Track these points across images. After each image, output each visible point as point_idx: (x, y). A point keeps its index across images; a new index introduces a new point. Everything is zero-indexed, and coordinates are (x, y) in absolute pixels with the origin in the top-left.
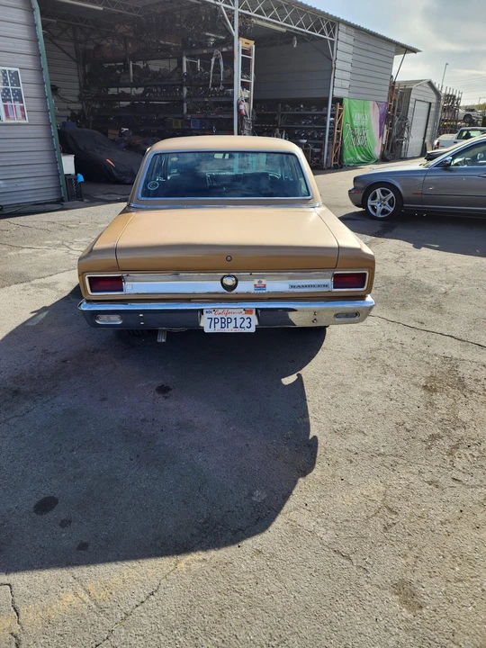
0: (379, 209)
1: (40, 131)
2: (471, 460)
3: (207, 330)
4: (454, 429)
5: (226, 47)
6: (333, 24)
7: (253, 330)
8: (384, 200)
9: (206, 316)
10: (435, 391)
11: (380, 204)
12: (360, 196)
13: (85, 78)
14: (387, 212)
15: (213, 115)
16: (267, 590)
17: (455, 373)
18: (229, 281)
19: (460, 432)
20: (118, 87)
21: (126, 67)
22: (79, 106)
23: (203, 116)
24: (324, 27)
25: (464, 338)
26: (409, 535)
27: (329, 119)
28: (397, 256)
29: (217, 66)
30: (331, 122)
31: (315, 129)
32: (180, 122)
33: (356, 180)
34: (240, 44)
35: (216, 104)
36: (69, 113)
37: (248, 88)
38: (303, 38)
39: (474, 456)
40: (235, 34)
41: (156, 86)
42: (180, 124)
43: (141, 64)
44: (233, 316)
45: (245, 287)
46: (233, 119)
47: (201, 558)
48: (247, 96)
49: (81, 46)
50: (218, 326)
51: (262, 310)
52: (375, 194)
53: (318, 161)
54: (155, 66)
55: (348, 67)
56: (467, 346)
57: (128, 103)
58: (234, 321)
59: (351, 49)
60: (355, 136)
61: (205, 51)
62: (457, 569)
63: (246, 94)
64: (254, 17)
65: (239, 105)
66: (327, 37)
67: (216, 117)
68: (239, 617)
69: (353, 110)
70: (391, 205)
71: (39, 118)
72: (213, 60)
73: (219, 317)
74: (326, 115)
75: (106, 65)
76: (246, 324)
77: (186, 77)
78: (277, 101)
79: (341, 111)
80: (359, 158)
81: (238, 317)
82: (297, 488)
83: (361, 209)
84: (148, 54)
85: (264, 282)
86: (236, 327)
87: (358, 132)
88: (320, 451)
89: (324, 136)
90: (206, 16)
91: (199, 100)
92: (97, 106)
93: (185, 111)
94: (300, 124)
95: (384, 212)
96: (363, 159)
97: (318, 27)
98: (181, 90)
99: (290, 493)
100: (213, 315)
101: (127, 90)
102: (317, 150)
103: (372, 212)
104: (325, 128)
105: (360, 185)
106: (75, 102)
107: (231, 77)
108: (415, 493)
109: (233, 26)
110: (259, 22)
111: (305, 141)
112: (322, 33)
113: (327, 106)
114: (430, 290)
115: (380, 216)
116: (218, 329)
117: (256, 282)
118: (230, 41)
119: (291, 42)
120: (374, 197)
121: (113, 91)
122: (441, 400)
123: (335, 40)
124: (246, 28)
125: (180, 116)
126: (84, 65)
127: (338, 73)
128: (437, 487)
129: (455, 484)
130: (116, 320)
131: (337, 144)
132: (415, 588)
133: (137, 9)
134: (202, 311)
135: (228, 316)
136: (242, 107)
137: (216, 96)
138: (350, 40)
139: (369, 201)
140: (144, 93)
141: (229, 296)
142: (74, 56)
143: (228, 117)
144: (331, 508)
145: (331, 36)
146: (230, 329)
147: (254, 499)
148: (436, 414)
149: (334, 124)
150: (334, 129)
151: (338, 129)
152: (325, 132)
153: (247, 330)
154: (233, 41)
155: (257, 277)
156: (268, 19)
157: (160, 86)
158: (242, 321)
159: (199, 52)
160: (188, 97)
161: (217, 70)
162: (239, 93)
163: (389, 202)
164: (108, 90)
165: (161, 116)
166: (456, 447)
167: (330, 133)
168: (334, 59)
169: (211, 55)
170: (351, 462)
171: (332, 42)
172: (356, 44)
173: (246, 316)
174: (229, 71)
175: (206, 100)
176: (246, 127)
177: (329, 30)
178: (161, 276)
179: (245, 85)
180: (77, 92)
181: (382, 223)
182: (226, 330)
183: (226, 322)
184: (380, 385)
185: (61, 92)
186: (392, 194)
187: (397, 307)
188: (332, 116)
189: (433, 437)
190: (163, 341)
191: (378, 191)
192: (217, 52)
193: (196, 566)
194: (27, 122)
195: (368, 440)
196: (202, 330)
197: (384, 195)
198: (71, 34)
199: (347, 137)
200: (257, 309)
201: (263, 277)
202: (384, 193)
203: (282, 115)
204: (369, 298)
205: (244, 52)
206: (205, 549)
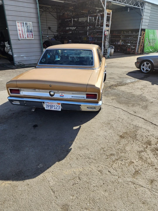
0: (145, 69)
1: (37, 42)
2: (119, 165)
3: (46, 109)
4: (121, 153)
5: (102, 13)
6: (143, 3)
7: (60, 110)
8: (147, 66)
9: (45, 104)
10: (124, 138)
11: (146, 67)
12: (139, 64)
13: (59, 24)
14: (148, 70)
15: (96, 36)
16: (22, 198)
17: (135, 132)
18: (52, 93)
19: (123, 154)
20: (69, 27)
21: (71, 21)
22: (57, 34)
23: (93, 36)
24: (139, 4)
25: (147, 120)
26: (80, 188)
27: (139, 36)
28: (143, 87)
29: (99, 19)
30: (140, 38)
31: (134, 40)
32: (86, 38)
33: (138, 59)
34: (106, 11)
35: (97, 32)
36: (53, 36)
37: (108, 26)
38: (131, 8)
39: (121, 164)
40: (105, 8)
41: (79, 26)
42: (86, 39)
43: (76, 19)
44: (54, 105)
45: (57, 96)
46: (102, 37)
47: (10, 183)
48: (108, 29)
49: (58, 14)
50: (49, 107)
51: (63, 103)
52: (144, 64)
53: (134, 51)
54: (80, 20)
55: (148, 18)
56: (147, 123)
57: (71, 32)
58: (54, 106)
59: (149, 11)
60: (150, 42)
61: (95, 14)
62: (88, 205)
63: (108, 28)
64: (112, 2)
65: (104, 32)
66: (140, 8)
67: (97, 36)
68: (8, 204)
69: (150, 33)
70: (149, 68)
71: (37, 38)
72: (97, 17)
73: (49, 105)
74: (138, 35)
75: (66, 20)
76: (58, 108)
77: (88, 23)
78: (121, 31)
79: (144, 34)
80: (151, 50)
81: (56, 105)
82: (54, 165)
83: (139, 69)
84: (78, 16)
85: (63, 94)
86: (55, 109)
87: (151, 41)
88: (70, 154)
89: (137, 43)
90: (96, 3)
91: (93, 31)
92: (62, 33)
93: (88, 35)
94: (129, 38)
95: (147, 70)
96: (153, 51)
97: (137, 4)
98: (87, 28)
99: (51, 166)
100: (47, 104)
101: (71, 28)
102: (133, 48)
103: (143, 71)
104: (138, 40)
105: (139, 61)
106: (55, 32)
107: (103, 23)
108: (92, 174)
109: (104, 5)
110: (114, 3)
111: (130, 44)
112: (139, 6)
113: (139, 32)
114: (147, 101)
115: (145, 72)
116: (49, 109)
117: (61, 94)
118: (103, 11)
119: (127, 10)
120: (144, 65)
121: (68, 28)
122: (123, 141)
123: (143, 8)
124: (109, 6)
125: (86, 36)
126: (59, 20)
127: (144, 20)
128: (101, 173)
129: (108, 173)
130: (18, 103)
131: (142, 45)
132: (69, 208)
133: (75, 1)
134: (44, 102)
135: (52, 105)
136: (106, 33)
137: (97, 29)
138: (150, 8)
139: (142, 66)
140: (76, 29)
141: (51, 98)
142: (56, 17)
143: (101, 36)
144: (60, 174)
145: (142, 7)
146: (53, 109)
147: (38, 167)
148: (118, 146)
149: (141, 39)
150: (141, 40)
151: (142, 40)
152: (137, 41)
153: (58, 110)
154: (104, 10)
155: (61, 92)
156: (118, 2)
157: (81, 26)
158: (57, 107)
159: (93, 15)
160: (89, 30)
161: (98, 21)
162: (105, 28)
163: (149, 67)
164: (66, 28)
165: (80, 36)
166: (117, 160)
167: (139, 42)
168: (142, 15)
169: (97, 16)
170: (77, 159)
171: (142, 10)
172: (152, 9)
173: (58, 105)
174: (102, 21)
175: (94, 31)
176: (107, 40)
177: (141, 5)
178: (30, 90)
179: (107, 26)
180: (57, 29)
181: (145, 74)
182: (51, 109)
183: (52, 107)
184: (105, 133)
185: (52, 29)
186: (150, 64)
187: (130, 106)
188: (140, 35)
189: (112, 155)
190: (33, 111)
191: (145, 63)
192: (99, 14)
193: (7, 185)
194: (33, 39)
195: (88, 152)
196: (44, 108)
197: (147, 65)
198: (56, 10)
199: (146, 43)
200: (61, 103)
201: (63, 93)
202: (147, 64)
203: (123, 35)
204: (100, 103)
205: (108, 14)
206: (13, 180)
